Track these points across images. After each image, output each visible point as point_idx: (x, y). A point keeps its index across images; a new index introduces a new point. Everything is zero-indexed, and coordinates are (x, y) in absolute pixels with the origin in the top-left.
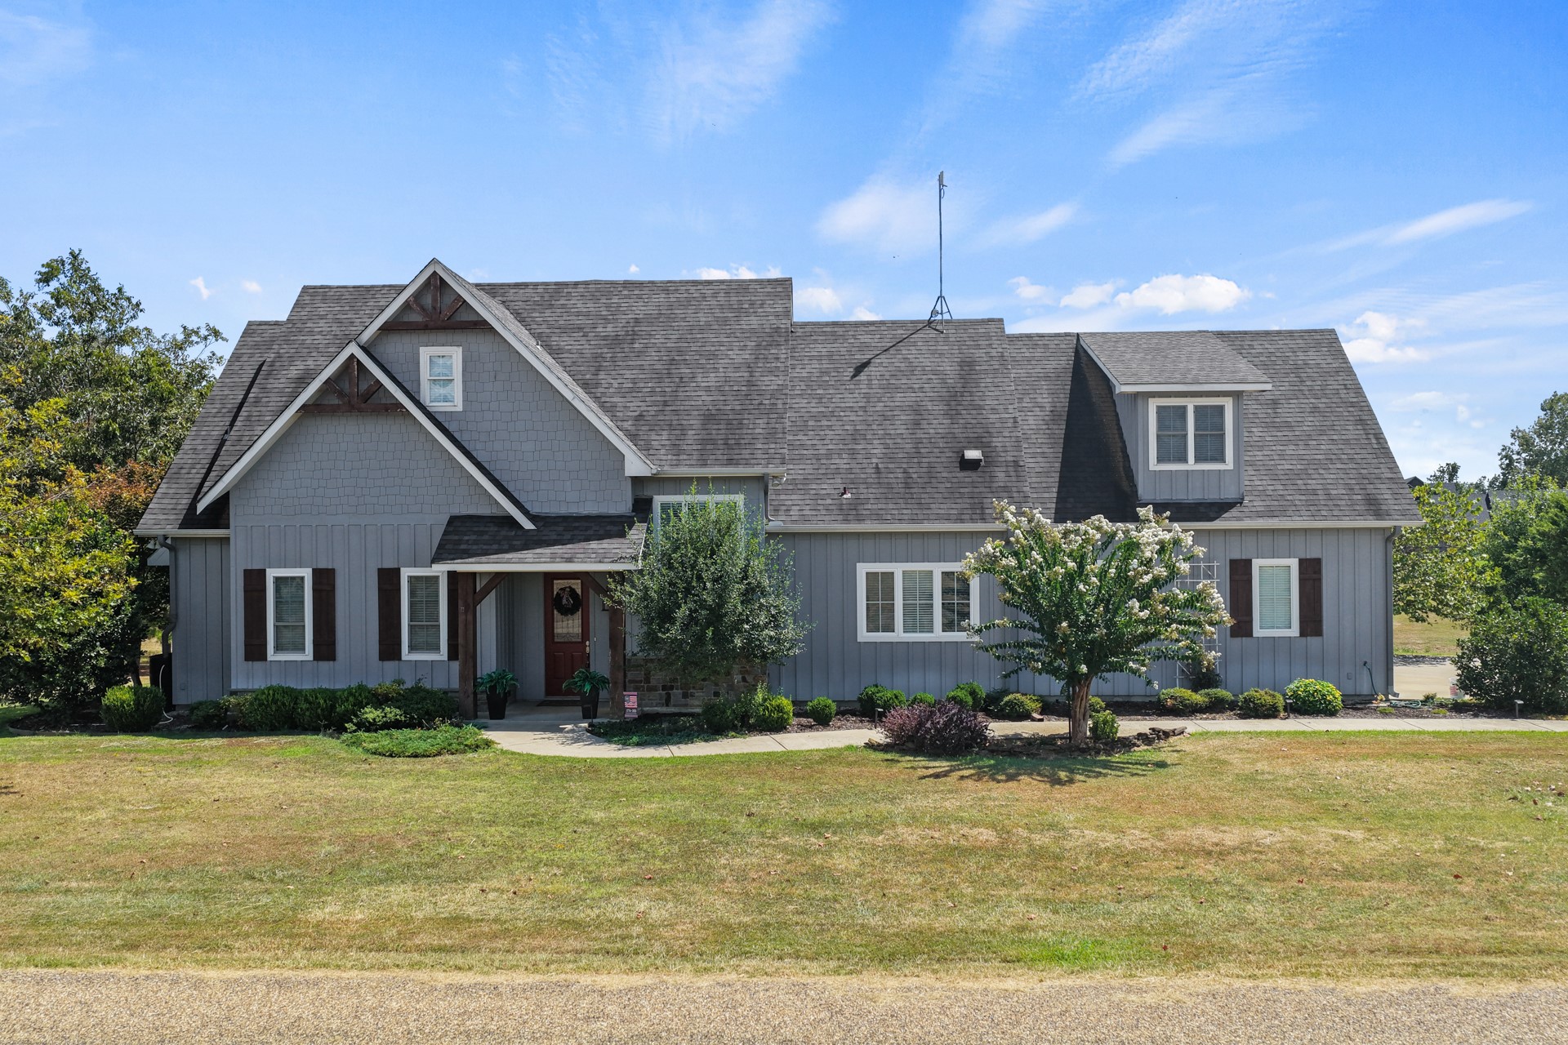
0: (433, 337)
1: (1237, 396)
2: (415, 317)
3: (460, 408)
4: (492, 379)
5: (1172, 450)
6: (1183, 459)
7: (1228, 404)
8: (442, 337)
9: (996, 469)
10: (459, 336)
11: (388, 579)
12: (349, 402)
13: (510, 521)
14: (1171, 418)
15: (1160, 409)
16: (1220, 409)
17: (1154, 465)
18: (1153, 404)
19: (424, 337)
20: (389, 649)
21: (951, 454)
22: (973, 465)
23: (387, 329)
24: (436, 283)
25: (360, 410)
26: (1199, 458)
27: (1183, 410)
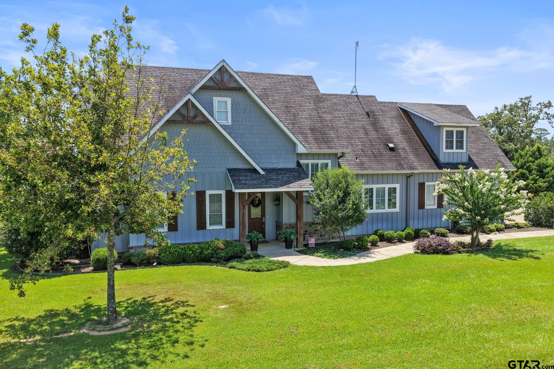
0: (219, 92)
1: (467, 127)
2: (211, 84)
3: (230, 124)
4: (243, 112)
5: (450, 145)
6: (452, 148)
7: (465, 130)
8: (222, 93)
9: (400, 151)
10: (230, 93)
11: (200, 196)
13: (255, 171)
14: (450, 134)
15: (447, 131)
16: (463, 132)
17: (445, 150)
18: (445, 129)
19: (215, 93)
20: (201, 225)
21: (383, 145)
22: (392, 149)
23: (204, 88)
24: (223, 70)
25: (192, 123)
26: (457, 148)
27: (452, 131)
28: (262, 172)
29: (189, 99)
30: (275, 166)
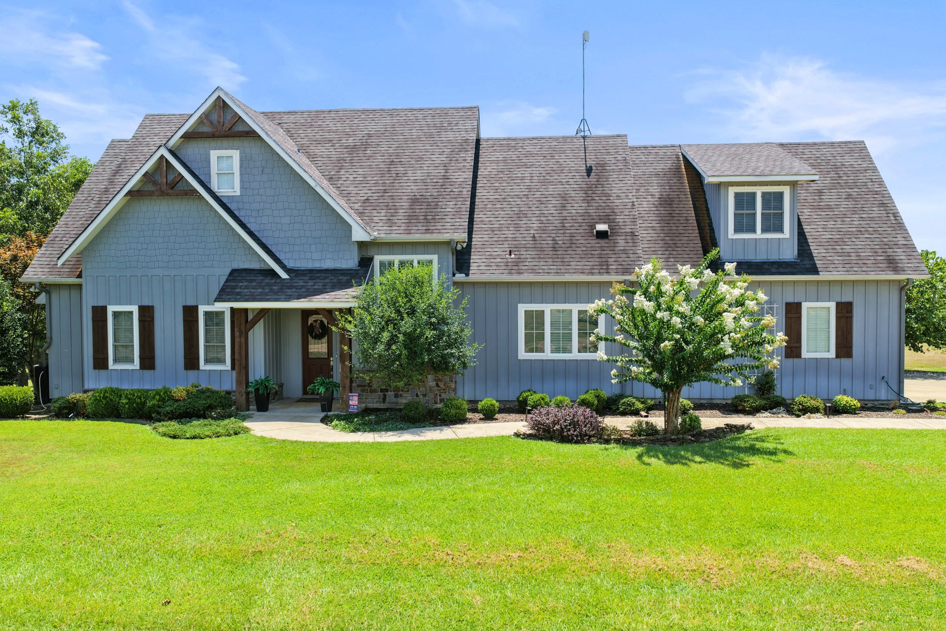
0: (219, 142)
1: (793, 184)
2: (206, 129)
3: (238, 193)
4: (260, 173)
5: (744, 224)
6: (753, 230)
7: (786, 191)
8: (225, 142)
9: (618, 238)
10: (237, 142)
11: (190, 313)
12: (161, 188)
13: (272, 273)
14: (745, 201)
15: (737, 196)
16: (781, 195)
17: (731, 235)
18: (732, 191)
19: (213, 142)
20: (191, 362)
21: (587, 228)
22: (602, 235)
23: (187, 136)
24: (221, 105)
25: (168, 195)
26: (765, 230)
27: (754, 195)
28: (284, 275)
29: (162, 157)
30: (317, 265)
